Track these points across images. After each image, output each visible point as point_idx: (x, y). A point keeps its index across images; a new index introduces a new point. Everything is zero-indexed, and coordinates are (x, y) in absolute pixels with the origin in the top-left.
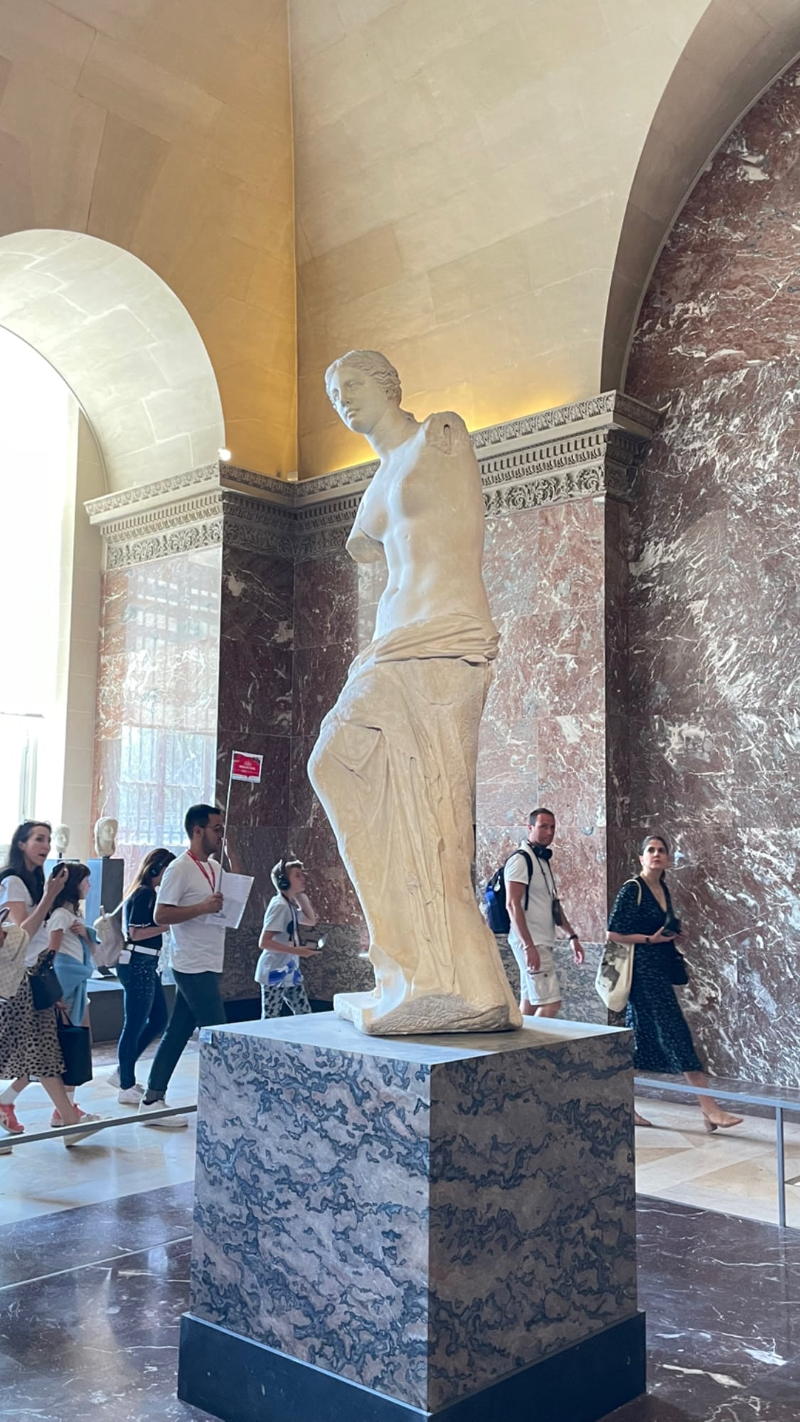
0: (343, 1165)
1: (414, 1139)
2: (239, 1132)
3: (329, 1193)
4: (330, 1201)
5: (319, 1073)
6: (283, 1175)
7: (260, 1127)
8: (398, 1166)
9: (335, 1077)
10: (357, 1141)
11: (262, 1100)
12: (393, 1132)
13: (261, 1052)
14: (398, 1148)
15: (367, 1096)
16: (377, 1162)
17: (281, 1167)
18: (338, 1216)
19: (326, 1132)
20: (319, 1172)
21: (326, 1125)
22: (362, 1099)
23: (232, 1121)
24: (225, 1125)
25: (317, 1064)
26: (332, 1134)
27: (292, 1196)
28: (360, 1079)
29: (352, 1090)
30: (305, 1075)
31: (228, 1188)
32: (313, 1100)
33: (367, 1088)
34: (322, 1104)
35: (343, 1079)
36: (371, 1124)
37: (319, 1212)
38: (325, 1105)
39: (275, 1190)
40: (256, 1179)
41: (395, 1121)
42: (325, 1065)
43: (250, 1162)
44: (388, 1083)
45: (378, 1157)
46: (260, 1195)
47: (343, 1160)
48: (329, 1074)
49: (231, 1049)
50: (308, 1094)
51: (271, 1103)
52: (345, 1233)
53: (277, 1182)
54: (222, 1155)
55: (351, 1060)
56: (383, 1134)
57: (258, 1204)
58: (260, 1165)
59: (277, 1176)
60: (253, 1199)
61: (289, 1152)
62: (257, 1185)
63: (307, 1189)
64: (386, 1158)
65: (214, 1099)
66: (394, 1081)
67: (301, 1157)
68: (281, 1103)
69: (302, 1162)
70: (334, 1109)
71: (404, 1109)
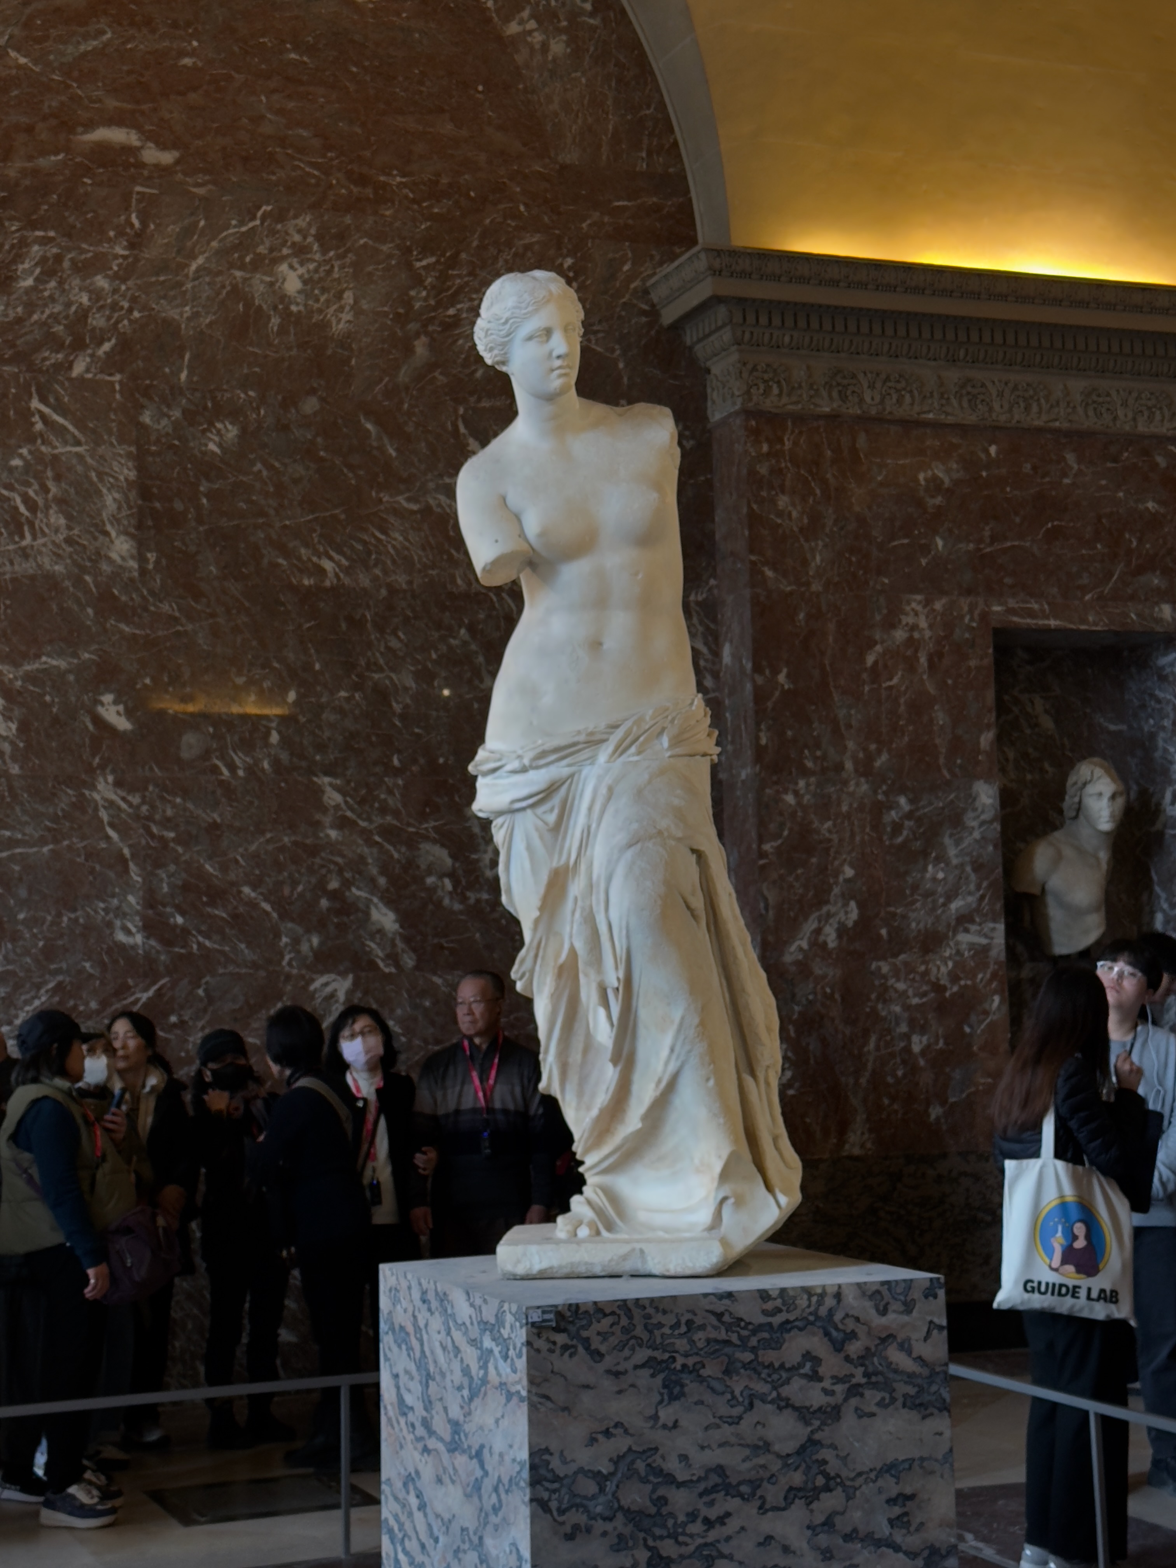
0: (817, 1436)
1: (925, 1372)
2: (621, 1444)
3: (797, 1478)
4: (799, 1489)
5: (770, 1324)
6: (714, 1479)
7: (664, 1426)
8: (906, 1410)
9: (797, 1323)
10: (839, 1397)
11: (665, 1386)
12: (896, 1371)
13: (659, 1318)
14: (903, 1389)
15: (853, 1335)
16: (873, 1415)
17: (709, 1471)
18: (815, 1505)
19: (788, 1399)
20: (779, 1456)
21: (785, 1391)
22: (843, 1342)
23: (607, 1433)
24: (592, 1440)
25: (765, 1313)
26: (797, 1401)
27: (733, 1504)
28: (838, 1317)
29: (827, 1334)
30: (745, 1333)
31: (605, 1534)
32: (762, 1364)
33: (851, 1325)
34: (777, 1365)
35: (812, 1323)
36: (861, 1370)
37: (784, 1509)
38: (782, 1366)
39: (700, 1505)
40: (662, 1501)
41: (895, 1355)
42: (780, 1311)
43: (648, 1482)
44: (883, 1312)
45: (874, 1409)
46: (670, 1523)
47: (819, 1429)
48: (787, 1322)
49: (596, 1327)
50: (752, 1357)
51: (682, 1386)
52: (828, 1524)
53: (701, 1495)
54: (591, 1487)
55: (822, 1295)
56: (880, 1378)
57: (669, 1536)
58: (670, 1479)
59: (702, 1486)
60: (658, 1531)
61: (721, 1445)
62: (664, 1511)
63: (759, 1486)
64: (886, 1406)
65: (565, 1409)
66: (891, 1308)
67: (748, 1446)
68: (701, 1382)
69: (747, 1452)
70: (800, 1365)
71: (909, 1339)
